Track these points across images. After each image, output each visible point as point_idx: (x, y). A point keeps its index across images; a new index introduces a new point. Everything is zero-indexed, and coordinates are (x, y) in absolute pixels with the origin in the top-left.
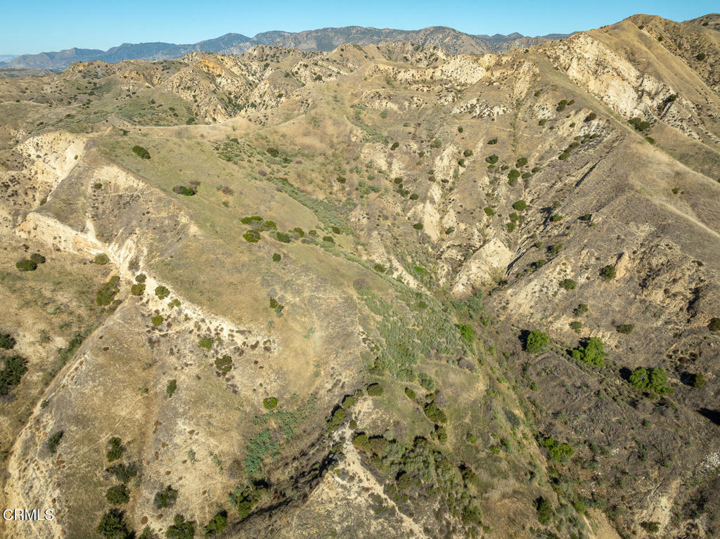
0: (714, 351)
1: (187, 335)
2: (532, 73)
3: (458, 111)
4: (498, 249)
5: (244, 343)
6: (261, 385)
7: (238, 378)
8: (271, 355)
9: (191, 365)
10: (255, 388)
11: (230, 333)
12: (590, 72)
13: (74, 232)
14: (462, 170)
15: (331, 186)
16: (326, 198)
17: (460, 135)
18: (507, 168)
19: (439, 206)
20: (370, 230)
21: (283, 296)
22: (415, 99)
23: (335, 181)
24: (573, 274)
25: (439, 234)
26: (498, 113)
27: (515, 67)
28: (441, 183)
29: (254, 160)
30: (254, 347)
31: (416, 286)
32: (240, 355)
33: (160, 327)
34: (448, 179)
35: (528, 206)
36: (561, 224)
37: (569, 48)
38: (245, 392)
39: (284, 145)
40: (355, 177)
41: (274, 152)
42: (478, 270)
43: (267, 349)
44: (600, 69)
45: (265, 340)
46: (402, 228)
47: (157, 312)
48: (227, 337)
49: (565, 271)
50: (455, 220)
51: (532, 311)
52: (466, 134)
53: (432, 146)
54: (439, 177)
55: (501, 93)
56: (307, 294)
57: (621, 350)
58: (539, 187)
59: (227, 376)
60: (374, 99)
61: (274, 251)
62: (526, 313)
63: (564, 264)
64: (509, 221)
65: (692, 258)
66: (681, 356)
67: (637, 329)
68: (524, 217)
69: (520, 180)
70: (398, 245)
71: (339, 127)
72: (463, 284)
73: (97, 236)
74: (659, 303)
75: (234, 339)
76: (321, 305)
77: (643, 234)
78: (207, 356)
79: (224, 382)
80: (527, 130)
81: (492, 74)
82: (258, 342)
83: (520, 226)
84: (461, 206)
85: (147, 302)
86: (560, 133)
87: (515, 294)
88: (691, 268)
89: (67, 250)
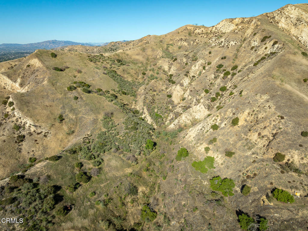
0: (266, 173)
1: (11, 123)
2: (256, 25)
3: (214, 45)
4: (201, 109)
5: (34, 131)
6: (33, 151)
7: (24, 146)
8: (46, 139)
9: (5, 135)
10: (29, 151)
11: (29, 125)
12: (292, 24)
13: (12, 82)
14: (204, 71)
15: (138, 76)
16: (132, 81)
17: (209, 55)
18: (225, 70)
19: (186, 88)
20: (142, 95)
21: (68, 114)
22: (197, 40)
23: (141, 74)
24: (220, 122)
25: (179, 101)
26: (232, 44)
27: (250, 23)
28: (192, 77)
29: (105, 63)
30: (38, 134)
31: (151, 122)
32: (30, 136)
33: (6, 119)
34: (196, 75)
35: (228, 89)
36: (232, 97)
37: (281, 12)
38: (24, 152)
39: (126, 59)
40: (151, 73)
41: (119, 61)
42: (185, 118)
43: (45, 136)
44: (298, 23)
45: (46, 132)
46: (161, 96)
47: (8, 112)
48: (28, 127)
49: (217, 120)
50: (188, 94)
51: (193, 140)
52: (212, 54)
53: (193, 60)
54: (192, 74)
55: (237, 35)
56: (80, 116)
57: (223, 166)
58: (237, 80)
59: (20, 144)
60: (179, 41)
61: (77, 95)
62: (191, 140)
63: (217, 116)
64: (214, 96)
65: (279, 114)
66: (249, 174)
67: (236, 155)
68: (223, 95)
69: (229, 76)
70: (153, 103)
71: (154, 52)
72: (174, 124)
73: (20, 84)
74: (254, 141)
75: (31, 128)
76: (84, 121)
77: (262, 101)
78: (15, 133)
79: (17, 146)
80: (244, 52)
81: (238, 28)
82: (42, 132)
83: (220, 99)
84: (194, 88)
85: (6, 108)
86: (259, 53)
87: (192, 130)
88: (276, 120)
89: (8, 89)
